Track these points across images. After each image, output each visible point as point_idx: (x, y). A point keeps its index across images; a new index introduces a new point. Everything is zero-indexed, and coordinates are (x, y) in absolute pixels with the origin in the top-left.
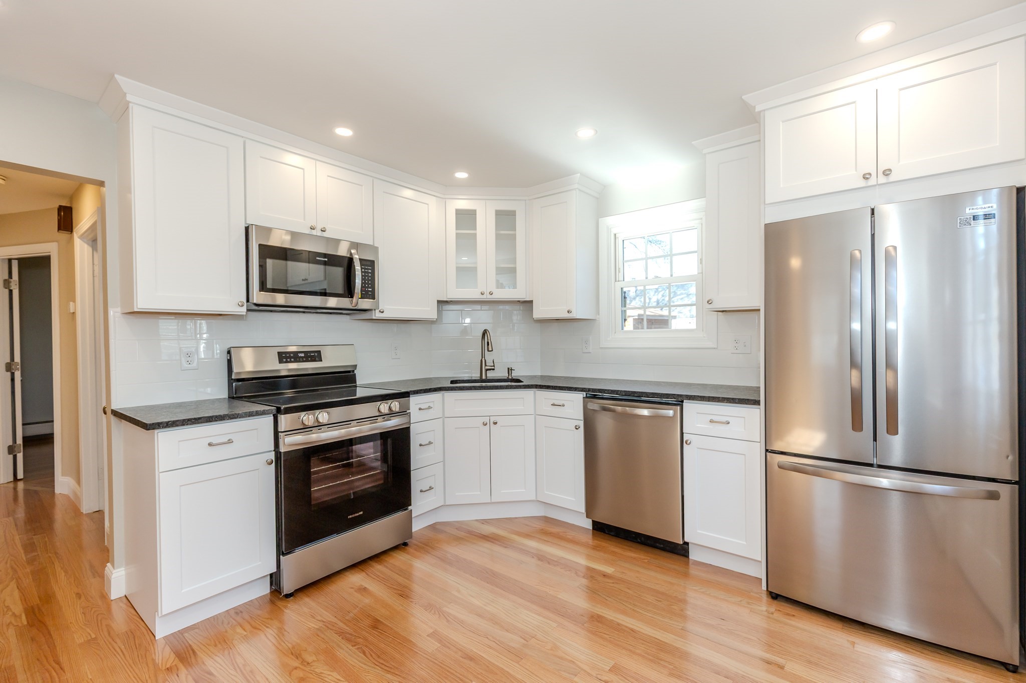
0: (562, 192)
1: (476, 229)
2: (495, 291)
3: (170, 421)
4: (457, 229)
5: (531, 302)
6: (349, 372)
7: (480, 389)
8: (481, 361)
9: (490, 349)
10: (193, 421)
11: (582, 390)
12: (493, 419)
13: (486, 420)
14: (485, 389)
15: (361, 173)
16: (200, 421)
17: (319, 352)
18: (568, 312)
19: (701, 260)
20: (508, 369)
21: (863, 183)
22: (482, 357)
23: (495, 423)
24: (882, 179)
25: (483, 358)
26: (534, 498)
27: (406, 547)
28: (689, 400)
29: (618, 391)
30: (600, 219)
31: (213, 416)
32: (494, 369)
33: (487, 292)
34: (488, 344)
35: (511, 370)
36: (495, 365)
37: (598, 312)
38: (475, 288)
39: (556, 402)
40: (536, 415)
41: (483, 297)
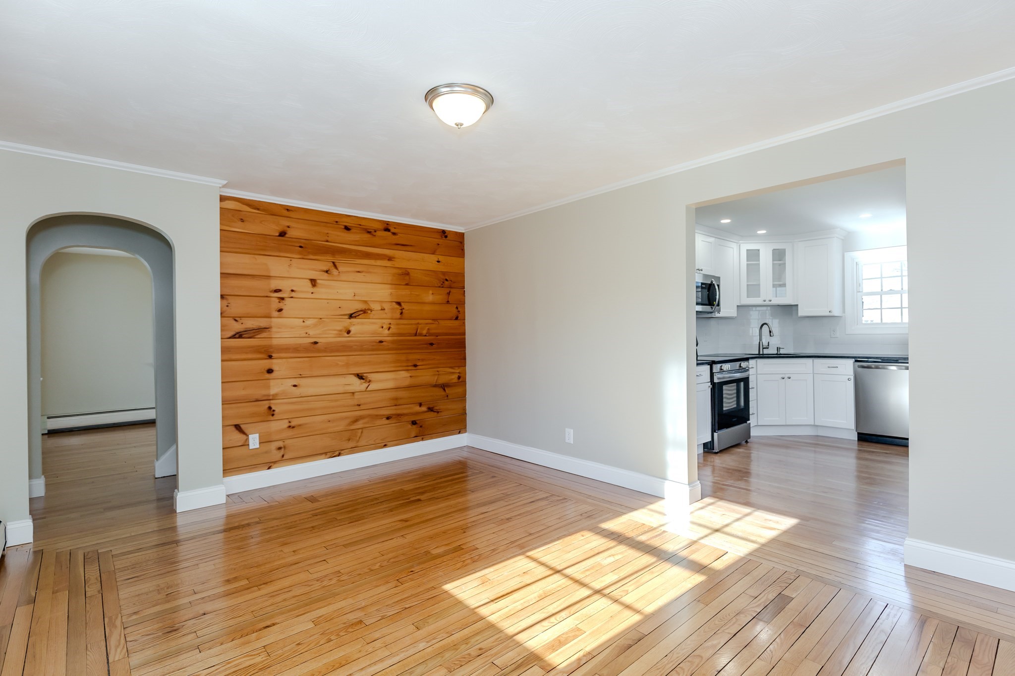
0: (824, 238)
1: (759, 261)
2: (773, 299)
4: (747, 261)
5: (797, 305)
7: (780, 358)
8: (759, 343)
9: (772, 335)
11: (851, 357)
12: (787, 376)
13: (783, 376)
14: (783, 358)
18: (830, 312)
20: (777, 348)
22: (760, 340)
23: (789, 378)
26: (813, 423)
27: (748, 443)
30: (845, 253)
32: (768, 348)
33: (767, 300)
34: (770, 332)
35: (780, 348)
36: (768, 345)
37: (844, 311)
38: (759, 297)
39: (830, 366)
40: (813, 373)
41: (765, 302)
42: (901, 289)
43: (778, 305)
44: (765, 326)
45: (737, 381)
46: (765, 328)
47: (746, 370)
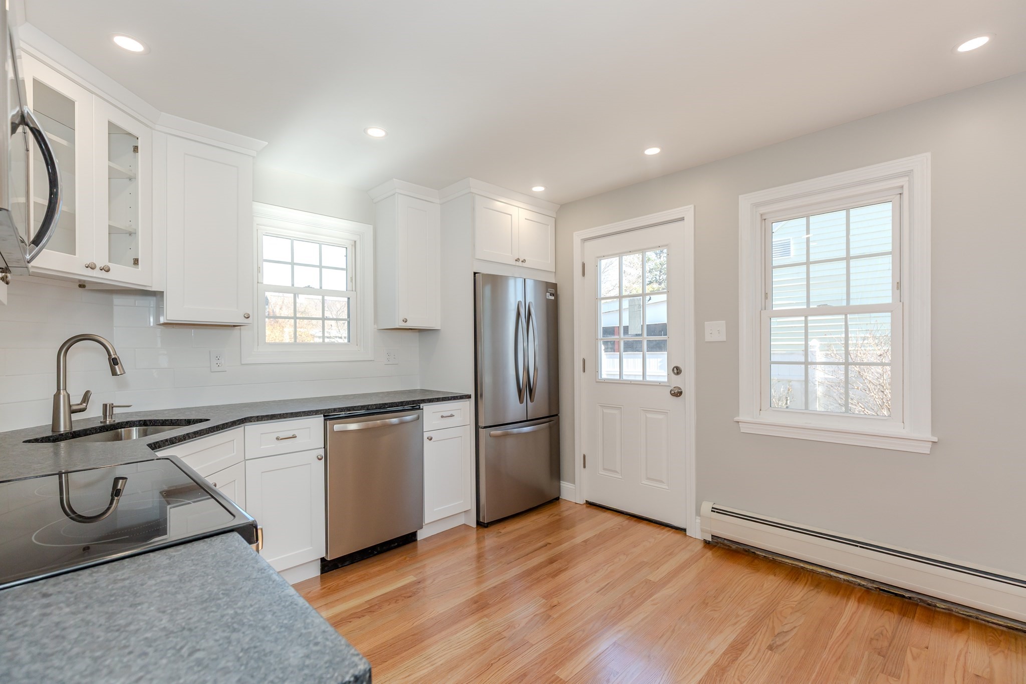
0: (230, 151)
2: (111, 265)
5: (161, 293)
8: (57, 397)
9: (119, 372)
11: (316, 412)
18: (245, 316)
20: (105, 405)
21: (514, 263)
22: (59, 389)
24: (521, 264)
25: (62, 392)
28: (430, 402)
29: (369, 405)
32: (83, 410)
34: (113, 362)
35: (113, 407)
36: (85, 401)
39: (282, 435)
40: (245, 460)
41: (93, 273)
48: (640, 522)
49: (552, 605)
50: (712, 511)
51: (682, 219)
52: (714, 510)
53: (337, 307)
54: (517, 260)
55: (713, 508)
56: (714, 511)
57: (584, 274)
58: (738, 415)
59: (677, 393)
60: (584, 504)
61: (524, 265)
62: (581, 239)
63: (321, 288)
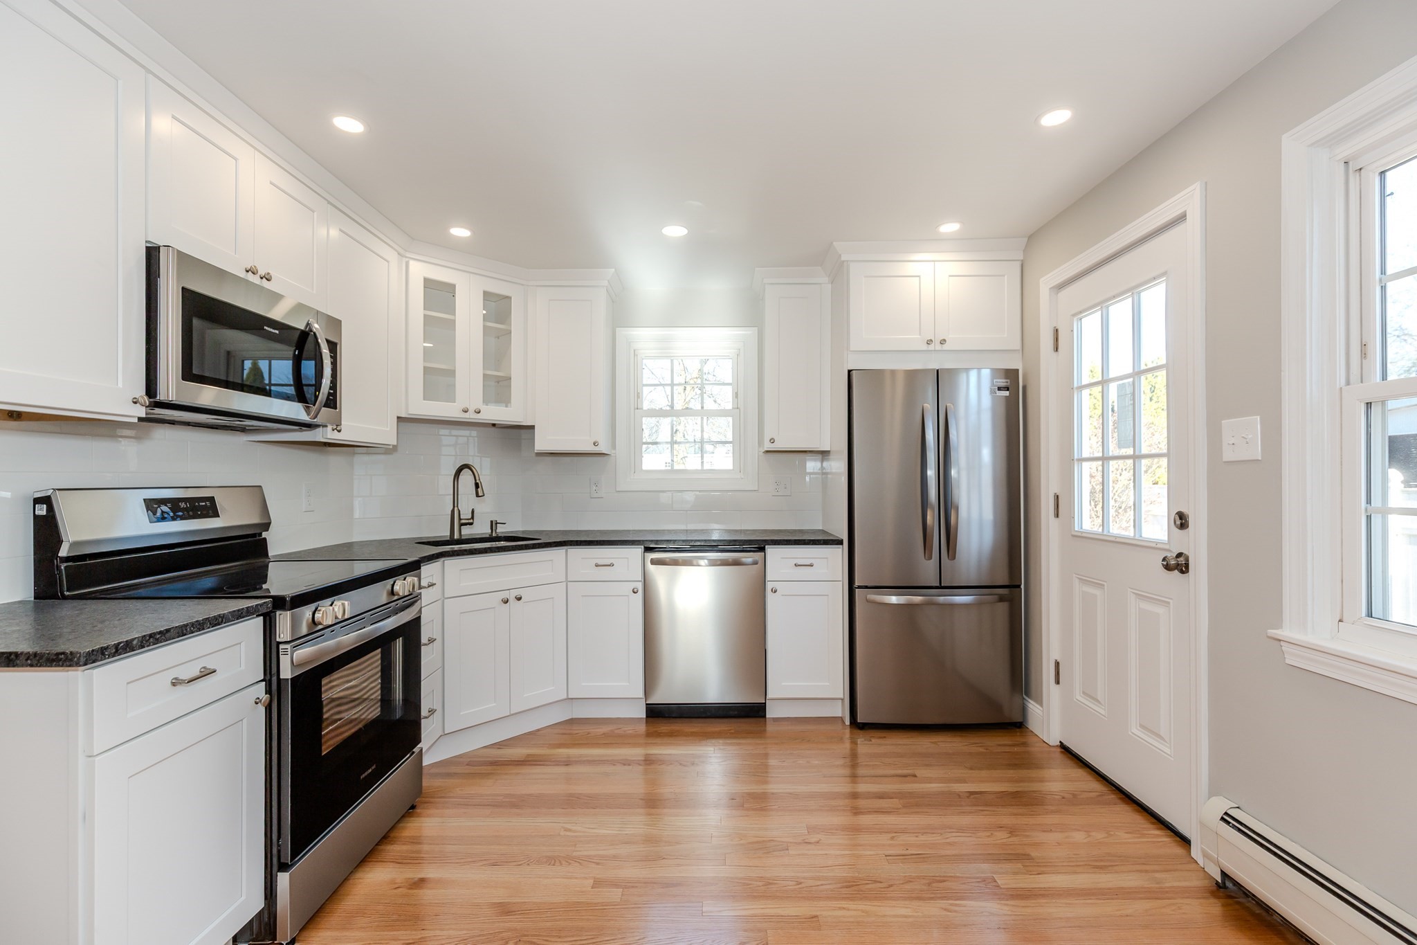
0: (584, 286)
1: (454, 314)
2: (483, 408)
3: (120, 643)
5: (532, 427)
6: (254, 535)
7: (499, 552)
8: (453, 511)
9: (480, 492)
10: (158, 636)
11: (635, 543)
12: (515, 593)
13: (505, 595)
14: (505, 551)
15: (315, 192)
16: (168, 635)
17: (212, 499)
18: (594, 444)
19: (737, 393)
20: (492, 522)
21: (925, 347)
22: (454, 507)
23: (519, 599)
24: (938, 347)
25: (456, 508)
26: (563, 696)
27: (415, 810)
30: (617, 329)
31: (187, 625)
32: (471, 524)
33: (471, 410)
34: (477, 486)
35: (496, 523)
36: (473, 518)
37: (614, 446)
38: (455, 402)
39: (600, 562)
40: (567, 581)
41: (466, 415)
42: (700, 408)
43: (494, 425)
44: (466, 472)
45: (383, 642)
46: (466, 477)
47: (412, 599)
48: (1127, 804)
49: (806, 841)
50: (1222, 819)
51: (1182, 218)
52: (1227, 819)
53: (724, 428)
54: (929, 342)
55: (1226, 814)
56: (1228, 823)
57: (1056, 349)
58: (1279, 626)
59: (1179, 565)
60: (1057, 746)
61: (946, 347)
62: (1050, 288)
63: (702, 407)
